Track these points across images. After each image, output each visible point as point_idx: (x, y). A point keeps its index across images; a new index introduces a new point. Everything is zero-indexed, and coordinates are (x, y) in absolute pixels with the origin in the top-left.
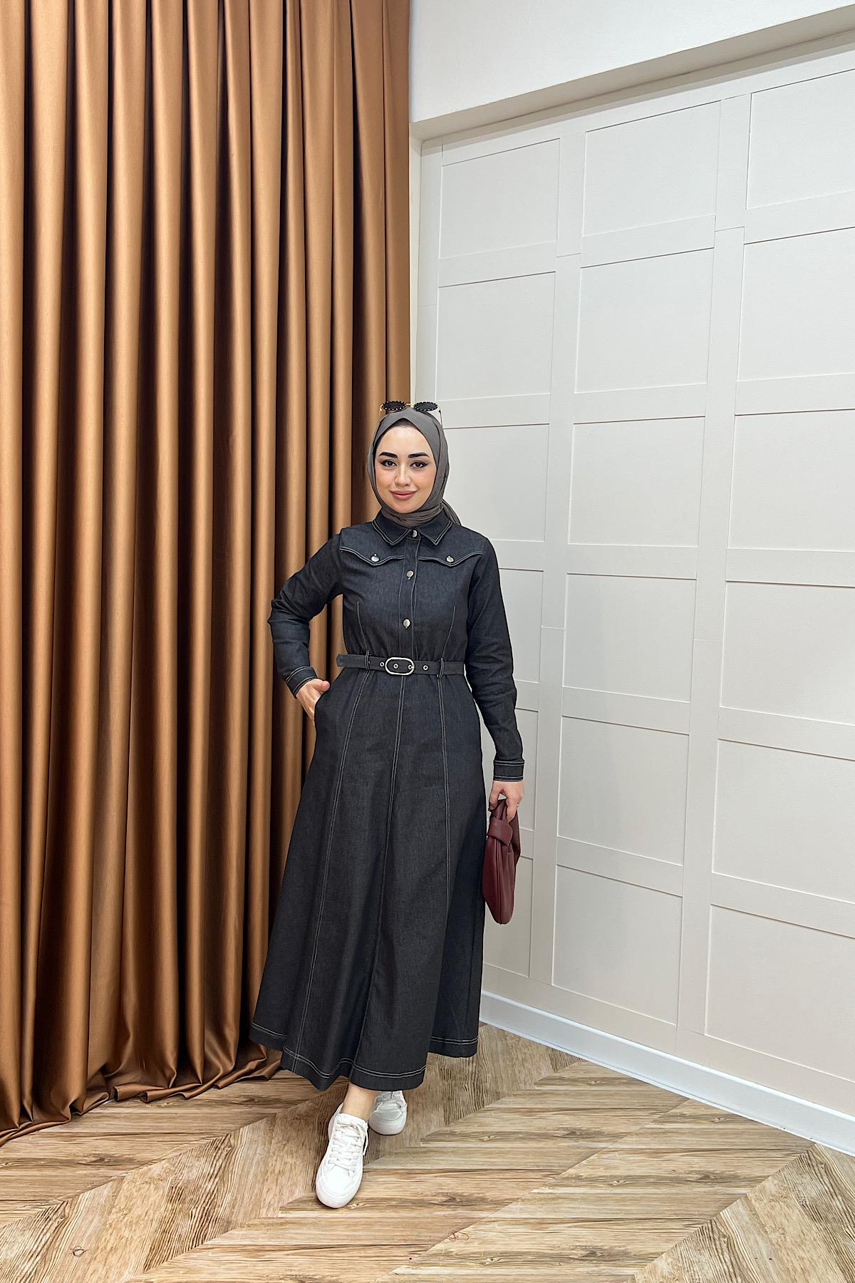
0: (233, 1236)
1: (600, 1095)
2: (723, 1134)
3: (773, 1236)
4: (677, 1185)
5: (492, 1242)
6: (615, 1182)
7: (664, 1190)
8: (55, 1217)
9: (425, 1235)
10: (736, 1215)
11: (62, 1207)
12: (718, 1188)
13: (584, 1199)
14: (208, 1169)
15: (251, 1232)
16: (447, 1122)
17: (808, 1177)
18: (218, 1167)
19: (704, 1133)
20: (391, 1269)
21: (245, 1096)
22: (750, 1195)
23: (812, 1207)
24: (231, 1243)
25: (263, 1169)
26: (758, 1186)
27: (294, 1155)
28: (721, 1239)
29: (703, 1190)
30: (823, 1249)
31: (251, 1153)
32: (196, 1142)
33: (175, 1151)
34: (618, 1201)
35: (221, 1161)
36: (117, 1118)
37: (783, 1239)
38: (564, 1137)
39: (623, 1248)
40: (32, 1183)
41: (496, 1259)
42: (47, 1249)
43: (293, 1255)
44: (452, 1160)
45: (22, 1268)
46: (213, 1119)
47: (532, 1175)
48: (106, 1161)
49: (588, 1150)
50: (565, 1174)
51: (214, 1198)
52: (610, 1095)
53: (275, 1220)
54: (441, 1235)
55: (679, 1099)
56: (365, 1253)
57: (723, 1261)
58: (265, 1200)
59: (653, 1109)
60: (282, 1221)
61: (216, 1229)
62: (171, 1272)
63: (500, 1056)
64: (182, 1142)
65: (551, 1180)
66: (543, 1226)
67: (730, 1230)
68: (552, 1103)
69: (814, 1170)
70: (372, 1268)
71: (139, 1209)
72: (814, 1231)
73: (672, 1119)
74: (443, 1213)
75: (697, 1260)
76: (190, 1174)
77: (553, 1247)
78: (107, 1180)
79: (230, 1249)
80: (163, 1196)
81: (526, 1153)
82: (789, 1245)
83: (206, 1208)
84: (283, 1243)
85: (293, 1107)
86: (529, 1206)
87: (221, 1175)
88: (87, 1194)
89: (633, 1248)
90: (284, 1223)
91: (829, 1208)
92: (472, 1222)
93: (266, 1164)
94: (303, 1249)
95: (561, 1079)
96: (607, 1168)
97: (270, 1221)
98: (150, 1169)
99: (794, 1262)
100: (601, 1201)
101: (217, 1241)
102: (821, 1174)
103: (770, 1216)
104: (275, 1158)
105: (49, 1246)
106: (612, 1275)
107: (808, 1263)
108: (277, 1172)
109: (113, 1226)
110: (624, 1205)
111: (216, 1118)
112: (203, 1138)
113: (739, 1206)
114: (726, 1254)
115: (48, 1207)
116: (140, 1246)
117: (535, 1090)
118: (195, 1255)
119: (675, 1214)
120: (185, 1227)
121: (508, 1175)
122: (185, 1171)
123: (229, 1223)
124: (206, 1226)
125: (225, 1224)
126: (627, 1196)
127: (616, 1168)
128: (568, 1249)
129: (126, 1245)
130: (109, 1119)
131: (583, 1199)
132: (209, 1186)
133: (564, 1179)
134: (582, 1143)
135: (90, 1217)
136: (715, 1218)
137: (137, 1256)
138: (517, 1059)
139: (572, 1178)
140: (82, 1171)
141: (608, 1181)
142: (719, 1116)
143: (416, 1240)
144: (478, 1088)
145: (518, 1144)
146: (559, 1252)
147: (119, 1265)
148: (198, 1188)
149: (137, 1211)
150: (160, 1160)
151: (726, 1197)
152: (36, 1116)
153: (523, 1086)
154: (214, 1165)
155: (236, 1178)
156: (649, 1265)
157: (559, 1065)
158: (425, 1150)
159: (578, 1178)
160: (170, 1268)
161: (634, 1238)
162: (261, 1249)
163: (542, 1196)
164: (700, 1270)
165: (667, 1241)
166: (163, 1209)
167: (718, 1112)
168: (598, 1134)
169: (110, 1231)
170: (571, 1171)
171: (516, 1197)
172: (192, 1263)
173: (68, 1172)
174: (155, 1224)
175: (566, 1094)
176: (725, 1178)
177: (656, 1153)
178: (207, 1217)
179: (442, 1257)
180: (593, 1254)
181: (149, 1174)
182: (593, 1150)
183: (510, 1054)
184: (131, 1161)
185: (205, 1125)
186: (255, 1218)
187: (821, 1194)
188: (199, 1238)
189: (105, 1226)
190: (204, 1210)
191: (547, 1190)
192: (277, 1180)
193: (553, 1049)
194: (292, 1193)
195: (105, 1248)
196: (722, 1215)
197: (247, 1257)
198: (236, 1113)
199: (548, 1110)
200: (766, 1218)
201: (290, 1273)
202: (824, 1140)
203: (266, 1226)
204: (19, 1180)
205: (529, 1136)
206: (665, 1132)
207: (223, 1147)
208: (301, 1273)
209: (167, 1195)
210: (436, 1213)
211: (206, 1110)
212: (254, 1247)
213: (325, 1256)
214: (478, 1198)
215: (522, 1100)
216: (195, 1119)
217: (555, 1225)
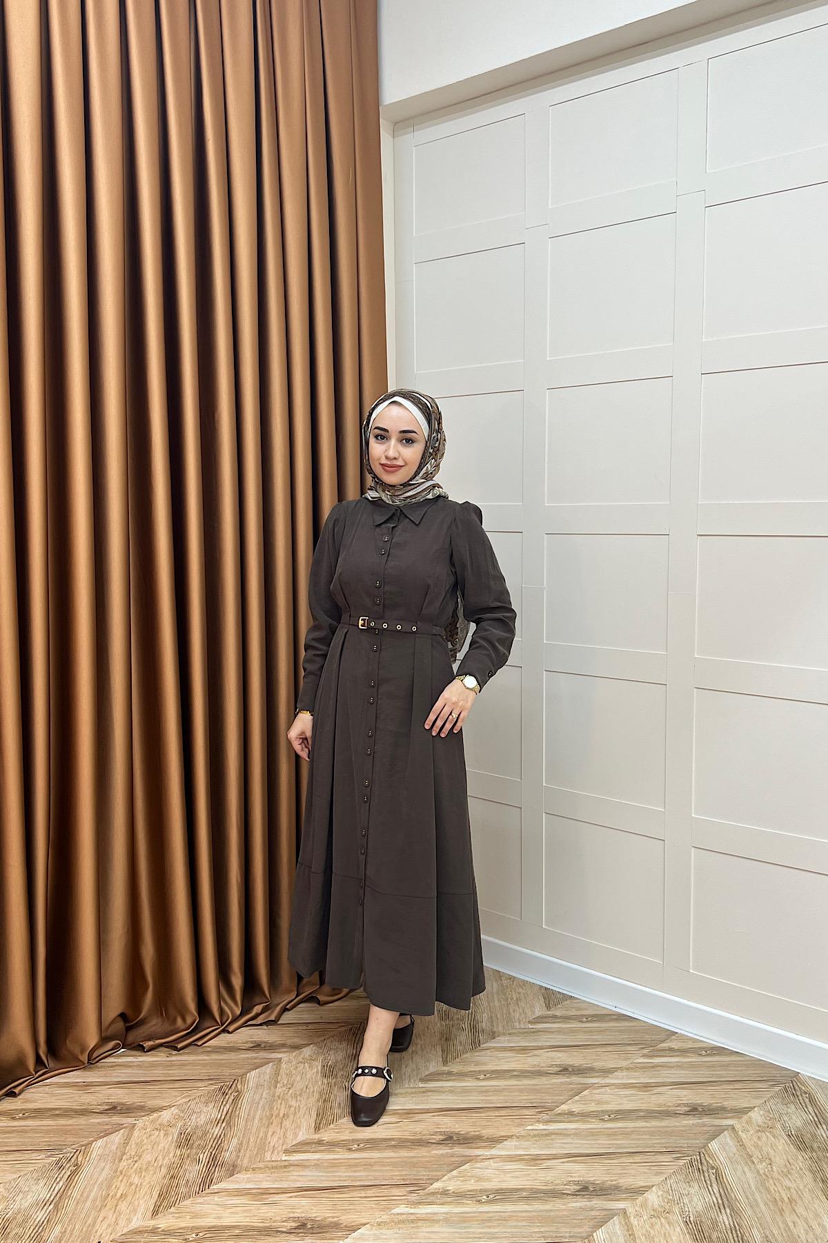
0: (238, 1180)
1: (591, 1032)
2: (711, 1067)
3: (760, 1167)
4: (666, 1118)
5: (488, 1180)
6: (607, 1116)
7: (654, 1123)
8: (68, 1165)
9: (423, 1174)
10: (723, 1147)
11: (75, 1156)
12: (706, 1120)
13: (577, 1134)
14: (215, 1114)
15: (256, 1176)
16: (445, 1062)
17: (793, 1107)
18: (225, 1112)
19: (692, 1066)
20: (390, 1209)
21: (252, 1042)
22: (738, 1127)
23: (797, 1137)
24: (237, 1186)
25: (268, 1114)
26: (745, 1117)
27: (298, 1097)
28: (710, 1170)
29: (691, 1122)
30: (809, 1177)
31: (257, 1097)
32: (205, 1088)
33: (184, 1098)
34: (609, 1135)
35: (228, 1106)
36: (130, 1066)
37: (770, 1169)
38: (557, 1074)
39: (614, 1182)
40: (48, 1132)
41: (491, 1196)
42: (60, 1198)
43: (296, 1197)
44: (449, 1099)
45: (35, 1217)
46: (220, 1065)
47: (526, 1112)
48: (119, 1108)
49: (580, 1086)
50: (558, 1110)
51: (221, 1143)
52: (600, 1031)
53: (278, 1163)
54: (439, 1173)
55: (667, 1033)
56: (365, 1194)
57: (712, 1193)
58: (269, 1143)
59: (642, 1044)
60: (286, 1163)
61: (222, 1173)
62: (179, 1217)
63: (495, 996)
64: (191, 1089)
65: (545, 1117)
66: (538, 1162)
67: (718, 1162)
68: (544, 1040)
69: (799, 1100)
70: (372, 1208)
71: (148, 1156)
72: (800, 1161)
73: (661, 1054)
74: (441, 1152)
75: (687, 1193)
76: (198, 1120)
77: (547, 1184)
78: (118, 1127)
79: (236, 1193)
80: (172, 1142)
81: (521, 1091)
82: (776, 1175)
83: (214, 1152)
84: (286, 1186)
85: (297, 1052)
86: (524, 1143)
87: (228, 1120)
88: (100, 1142)
89: (624, 1182)
90: (287, 1166)
91: (814, 1136)
92: (469, 1159)
93: (271, 1109)
94: (306, 1191)
95: (555, 1017)
96: (599, 1103)
97: (274, 1164)
98: (160, 1116)
99: (780, 1191)
100: (593, 1135)
101: (222, 1185)
102: (805, 1103)
103: (757, 1146)
104: (279, 1101)
105: (62, 1194)
106: (604, 1210)
107: (795, 1192)
108: (281, 1115)
109: (124, 1173)
110: (615, 1140)
111: (224, 1064)
112: (212, 1084)
113: (726, 1137)
114: (715, 1186)
115: (61, 1156)
116: (149, 1192)
117: (529, 1028)
118: (201, 1200)
119: (665, 1147)
120: (193, 1171)
121: (503, 1112)
122: (194, 1117)
123: (234, 1166)
124: (212, 1171)
125: (231, 1168)
126: (618, 1130)
127: (607, 1103)
128: (562, 1185)
129: (135, 1192)
130: (123, 1068)
131: (575, 1134)
132: (217, 1131)
133: (557, 1115)
134: (575, 1079)
135: (102, 1165)
136: (703, 1150)
137: (146, 1202)
138: (512, 999)
139: (565, 1114)
140: (95, 1120)
141: (598, 1116)
142: (705, 1049)
143: (415, 1179)
144: (474, 1029)
145: (513, 1082)
146: (552, 1187)
147: (128, 1211)
148: (205, 1133)
149: (147, 1157)
150: (170, 1107)
151: (714, 1128)
152: (51, 1064)
153: (518, 1025)
154: (221, 1111)
155: (242, 1123)
156: (641, 1199)
157: (551, 1003)
158: (424, 1090)
159: (571, 1113)
160: (178, 1213)
161: (626, 1171)
162: (266, 1192)
163: (536, 1132)
164: (690, 1202)
165: (658, 1174)
166: (171, 1155)
167: (704, 1045)
168: (589, 1070)
169: (121, 1178)
170: (564, 1107)
171: (511, 1134)
172: (198, 1207)
173: (82, 1121)
174: (164, 1171)
175: (559, 1031)
176: (712, 1110)
177: (646, 1087)
178: (213, 1161)
179: (439, 1196)
180: (585, 1188)
181: (158, 1123)
182: (583, 1086)
183: (505, 994)
184: (141, 1108)
185: (213, 1071)
186: (260, 1162)
187: (806, 1123)
188: (206, 1183)
189: (116, 1173)
190: (211, 1155)
191: (541, 1126)
192: (281, 1123)
193: (546, 989)
194: (296, 1135)
195: (116, 1195)
196: (710, 1147)
197: (252, 1201)
198: (244, 1059)
199: (541, 1048)
200: (753, 1148)
201: (292, 1215)
202: (807, 1070)
203: (270, 1169)
204: (34, 1130)
205: (523, 1074)
206: (654, 1066)
207: (230, 1092)
208: (303, 1215)
209: (176, 1141)
210: (434, 1152)
211: (214, 1056)
212: (259, 1191)
213: (327, 1198)
214: (474, 1136)
215: (516, 1038)
216: (204, 1065)
217: (548, 1161)
